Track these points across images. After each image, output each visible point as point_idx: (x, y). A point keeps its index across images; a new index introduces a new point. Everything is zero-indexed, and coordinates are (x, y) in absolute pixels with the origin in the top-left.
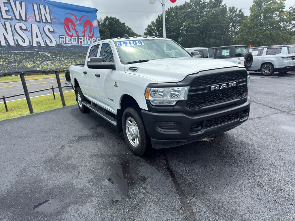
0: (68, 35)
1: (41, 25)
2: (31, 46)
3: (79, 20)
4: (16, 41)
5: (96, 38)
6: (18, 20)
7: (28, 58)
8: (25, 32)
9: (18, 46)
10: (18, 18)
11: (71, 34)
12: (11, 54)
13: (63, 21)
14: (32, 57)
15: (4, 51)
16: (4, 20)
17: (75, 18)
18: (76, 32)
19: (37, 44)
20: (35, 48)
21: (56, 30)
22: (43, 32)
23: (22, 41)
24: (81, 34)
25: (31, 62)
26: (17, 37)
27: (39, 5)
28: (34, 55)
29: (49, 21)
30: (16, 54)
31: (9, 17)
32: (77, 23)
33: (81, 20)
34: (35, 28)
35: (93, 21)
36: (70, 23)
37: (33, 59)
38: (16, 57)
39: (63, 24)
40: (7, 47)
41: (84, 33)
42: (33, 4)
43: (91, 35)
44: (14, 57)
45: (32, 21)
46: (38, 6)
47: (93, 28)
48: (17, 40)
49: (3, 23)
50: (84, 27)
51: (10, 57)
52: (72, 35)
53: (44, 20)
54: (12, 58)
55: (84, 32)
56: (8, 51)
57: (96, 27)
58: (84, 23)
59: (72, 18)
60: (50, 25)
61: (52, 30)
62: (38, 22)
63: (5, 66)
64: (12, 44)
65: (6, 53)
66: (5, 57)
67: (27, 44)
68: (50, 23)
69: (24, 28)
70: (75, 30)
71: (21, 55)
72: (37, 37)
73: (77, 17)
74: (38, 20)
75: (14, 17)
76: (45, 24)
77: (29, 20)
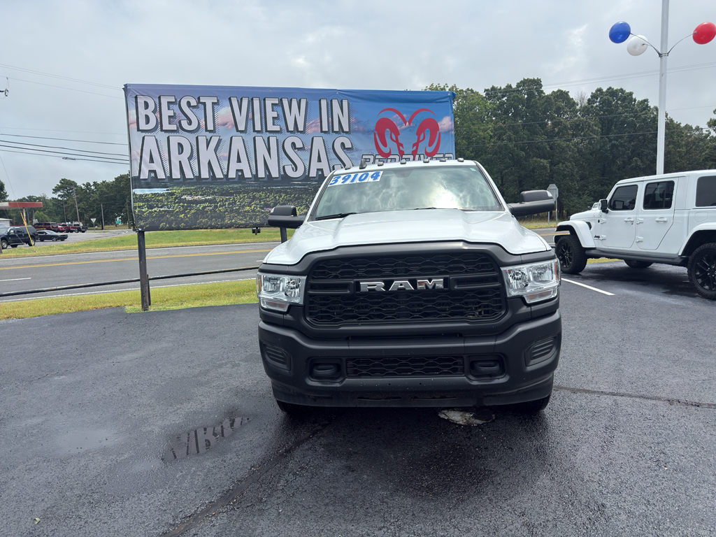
0: (381, 153)
1: (330, 138)
2: (306, 178)
3: (407, 120)
4: (282, 170)
5: (442, 156)
6: (291, 132)
7: (297, 199)
8: (299, 152)
9: (285, 178)
10: (291, 128)
11: (386, 150)
12: (271, 192)
13: (372, 126)
14: (304, 196)
15: (260, 187)
16: (268, 134)
17: (400, 118)
18: (399, 145)
19: (317, 173)
20: (313, 181)
21: (358, 145)
22: (332, 150)
23: (293, 168)
24: (408, 148)
25: (301, 206)
26: (285, 162)
27: (331, 101)
28: (309, 193)
29: (346, 128)
30: (279, 192)
31: (277, 128)
32: (404, 127)
33: (413, 120)
34: (318, 144)
35: (441, 119)
36: (388, 129)
37: (307, 201)
38: (277, 197)
39: (372, 131)
40: (266, 179)
41: (415, 147)
42: (320, 101)
43: (430, 150)
44: (275, 197)
45: (315, 131)
46: (329, 103)
47: (440, 133)
48: (284, 167)
49: (266, 140)
50: (418, 134)
51: (268, 197)
52: (388, 152)
53: (336, 128)
54: (270, 200)
55: (416, 145)
56: (267, 187)
57: (448, 132)
58: (418, 125)
59: (395, 118)
60: (347, 135)
61: (348, 145)
62: (325, 132)
63: (259, 211)
64: (275, 174)
65: (263, 190)
66: (261, 196)
67: (299, 173)
68: (346, 132)
69: (299, 145)
70: (397, 141)
71: (287, 193)
72: (319, 160)
73: (405, 116)
74: (325, 128)
75: (284, 128)
76: (337, 135)
77: (309, 131)
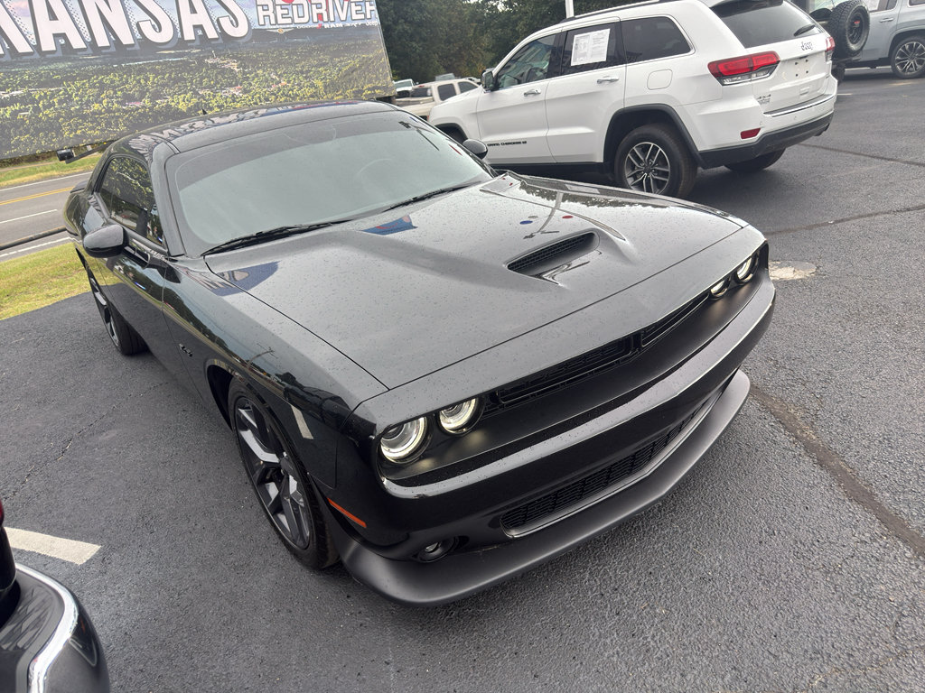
2: (179, 42)
4: (135, 28)
7: (176, 81)
9: (144, 41)
12: (129, 71)
14: (186, 75)
15: (106, 65)
19: (195, 33)
20: (192, 47)
23: (153, 26)
25: (185, 93)
26: (138, 15)
28: (192, 69)
30: (141, 71)
37: (192, 84)
38: (142, 81)
40: (113, 49)
44: (139, 82)
48: (138, 25)
51: (127, 82)
54: (131, 85)
56: (119, 63)
63: (119, 110)
64: (127, 39)
65: (114, 70)
66: (113, 82)
67: (166, 35)
71: (157, 73)
72: (193, 10)
